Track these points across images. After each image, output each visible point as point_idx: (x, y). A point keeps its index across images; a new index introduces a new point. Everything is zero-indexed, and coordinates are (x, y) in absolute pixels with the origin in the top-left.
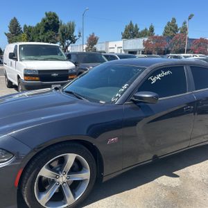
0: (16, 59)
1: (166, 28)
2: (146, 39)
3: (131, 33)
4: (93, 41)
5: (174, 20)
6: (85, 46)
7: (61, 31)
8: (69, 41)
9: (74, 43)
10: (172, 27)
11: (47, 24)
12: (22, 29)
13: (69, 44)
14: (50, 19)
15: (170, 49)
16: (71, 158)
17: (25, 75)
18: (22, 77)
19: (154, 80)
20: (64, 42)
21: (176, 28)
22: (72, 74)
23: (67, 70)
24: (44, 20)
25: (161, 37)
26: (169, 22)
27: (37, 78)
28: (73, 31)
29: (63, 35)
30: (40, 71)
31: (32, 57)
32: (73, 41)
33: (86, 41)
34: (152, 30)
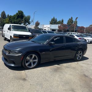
0: (11, 30)
1: (68, 21)
2: (60, 25)
3: (54, 22)
4: (37, 24)
5: (72, 18)
6: (34, 26)
7: (24, 19)
8: (28, 23)
9: (30, 24)
10: (71, 21)
11: (18, 15)
12: (7, 16)
13: (27, 25)
14: (20, 13)
15: (69, 30)
16: (34, 56)
17: (14, 36)
18: (13, 37)
19: (55, 39)
20: (25, 23)
21: (73, 21)
22: (30, 37)
23: (29, 35)
24: (17, 14)
25: (66, 25)
26: (70, 19)
27: (18, 37)
28: (30, 19)
29: (25, 20)
30: (19, 35)
31: (16, 30)
32: (29, 24)
33: (34, 24)
34: (63, 21)
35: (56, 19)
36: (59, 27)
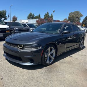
1: (45, 16)
2: (37, 20)
3: (31, 17)
4: (15, 19)
5: (48, 13)
10: (47, 15)
13: (4, 20)
21: (49, 16)
25: (43, 19)
26: (46, 14)
32: (6, 19)
33: (12, 19)
34: (40, 16)
35: (33, 14)
36: (37, 21)
